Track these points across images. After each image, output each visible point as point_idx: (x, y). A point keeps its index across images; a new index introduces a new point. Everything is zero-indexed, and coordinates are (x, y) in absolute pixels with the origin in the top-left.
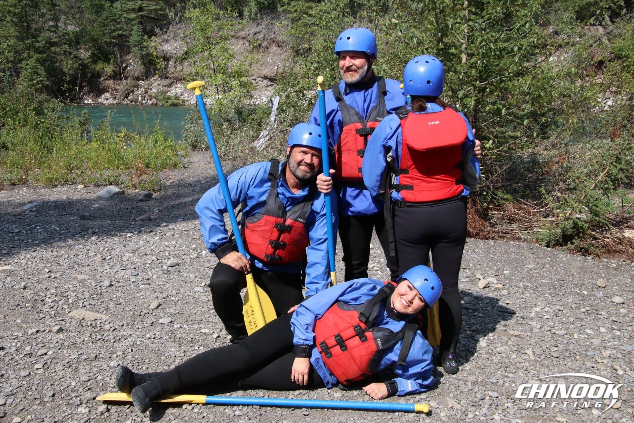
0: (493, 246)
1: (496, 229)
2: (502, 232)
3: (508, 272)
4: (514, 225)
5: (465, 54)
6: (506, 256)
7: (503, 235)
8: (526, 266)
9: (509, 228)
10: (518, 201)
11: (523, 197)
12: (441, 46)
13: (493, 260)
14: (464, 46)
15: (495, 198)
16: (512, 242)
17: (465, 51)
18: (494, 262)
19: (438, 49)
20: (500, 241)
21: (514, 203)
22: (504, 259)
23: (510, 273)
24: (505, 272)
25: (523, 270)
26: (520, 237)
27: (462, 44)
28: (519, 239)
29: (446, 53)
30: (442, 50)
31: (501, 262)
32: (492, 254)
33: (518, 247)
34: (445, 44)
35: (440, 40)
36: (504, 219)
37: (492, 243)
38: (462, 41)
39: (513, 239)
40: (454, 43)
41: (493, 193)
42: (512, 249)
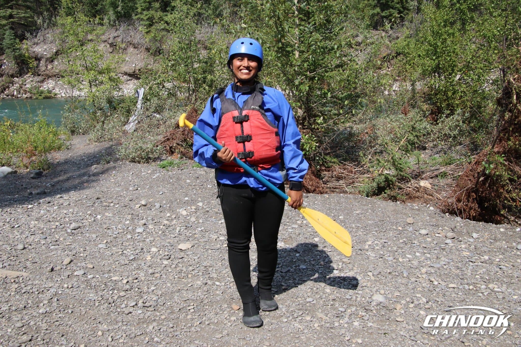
0: (328, 198)
1: (328, 186)
2: (333, 188)
3: (342, 217)
4: (341, 182)
5: (298, 51)
6: (339, 205)
7: (332, 189)
8: (355, 212)
9: (338, 184)
10: (342, 163)
11: (345, 160)
12: (280, 45)
13: (330, 209)
14: (297, 45)
15: (326, 162)
16: (341, 195)
17: (298, 49)
18: (331, 210)
19: (278, 48)
20: (333, 195)
21: (339, 165)
22: (338, 208)
23: (344, 218)
24: (340, 217)
25: (353, 215)
26: (346, 191)
27: (296, 43)
28: (345, 192)
29: (284, 50)
30: (281, 48)
31: (336, 210)
32: (328, 205)
33: (347, 198)
34: (283, 44)
35: (279, 41)
36: (333, 177)
37: (327, 196)
38: (295, 41)
39: (341, 193)
40: (290, 43)
41: (324, 158)
42: (343, 200)
